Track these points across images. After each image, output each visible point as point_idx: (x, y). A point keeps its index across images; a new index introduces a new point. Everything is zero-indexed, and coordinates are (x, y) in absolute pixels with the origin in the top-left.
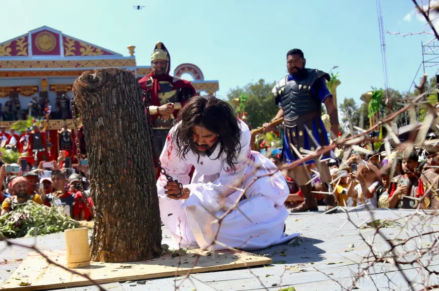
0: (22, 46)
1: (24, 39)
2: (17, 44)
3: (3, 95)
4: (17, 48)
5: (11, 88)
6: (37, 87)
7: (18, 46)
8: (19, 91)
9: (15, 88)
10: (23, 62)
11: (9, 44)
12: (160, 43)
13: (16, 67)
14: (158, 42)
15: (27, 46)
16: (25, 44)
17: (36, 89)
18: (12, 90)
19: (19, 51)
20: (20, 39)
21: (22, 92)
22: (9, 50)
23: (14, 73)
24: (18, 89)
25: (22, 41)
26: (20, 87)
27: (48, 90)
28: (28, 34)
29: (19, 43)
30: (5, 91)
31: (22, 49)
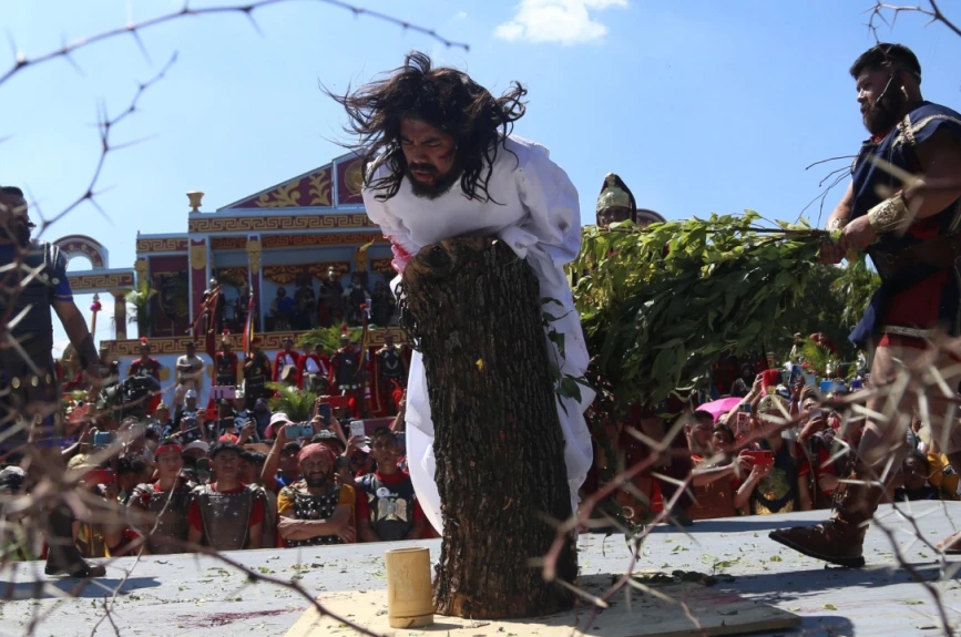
0: (321, 187)
1: (324, 174)
2: (312, 183)
3: (284, 280)
4: (312, 192)
5: (298, 266)
6: (348, 264)
7: (314, 187)
8: (314, 273)
9: (306, 267)
10: (321, 217)
11: (296, 185)
12: (612, 175)
13: (308, 227)
14: (609, 174)
15: (329, 186)
16: (327, 182)
17: (345, 267)
18: (301, 270)
19: (315, 196)
20: (316, 173)
21: (319, 275)
22: (296, 195)
23: (304, 238)
24: (312, 269)
25: (319, 178)
26: (314, 265)
27: (368, 269)
28: (332, 164)
29: (316, 182)
30: (287, 272)
31: (319, 193)
